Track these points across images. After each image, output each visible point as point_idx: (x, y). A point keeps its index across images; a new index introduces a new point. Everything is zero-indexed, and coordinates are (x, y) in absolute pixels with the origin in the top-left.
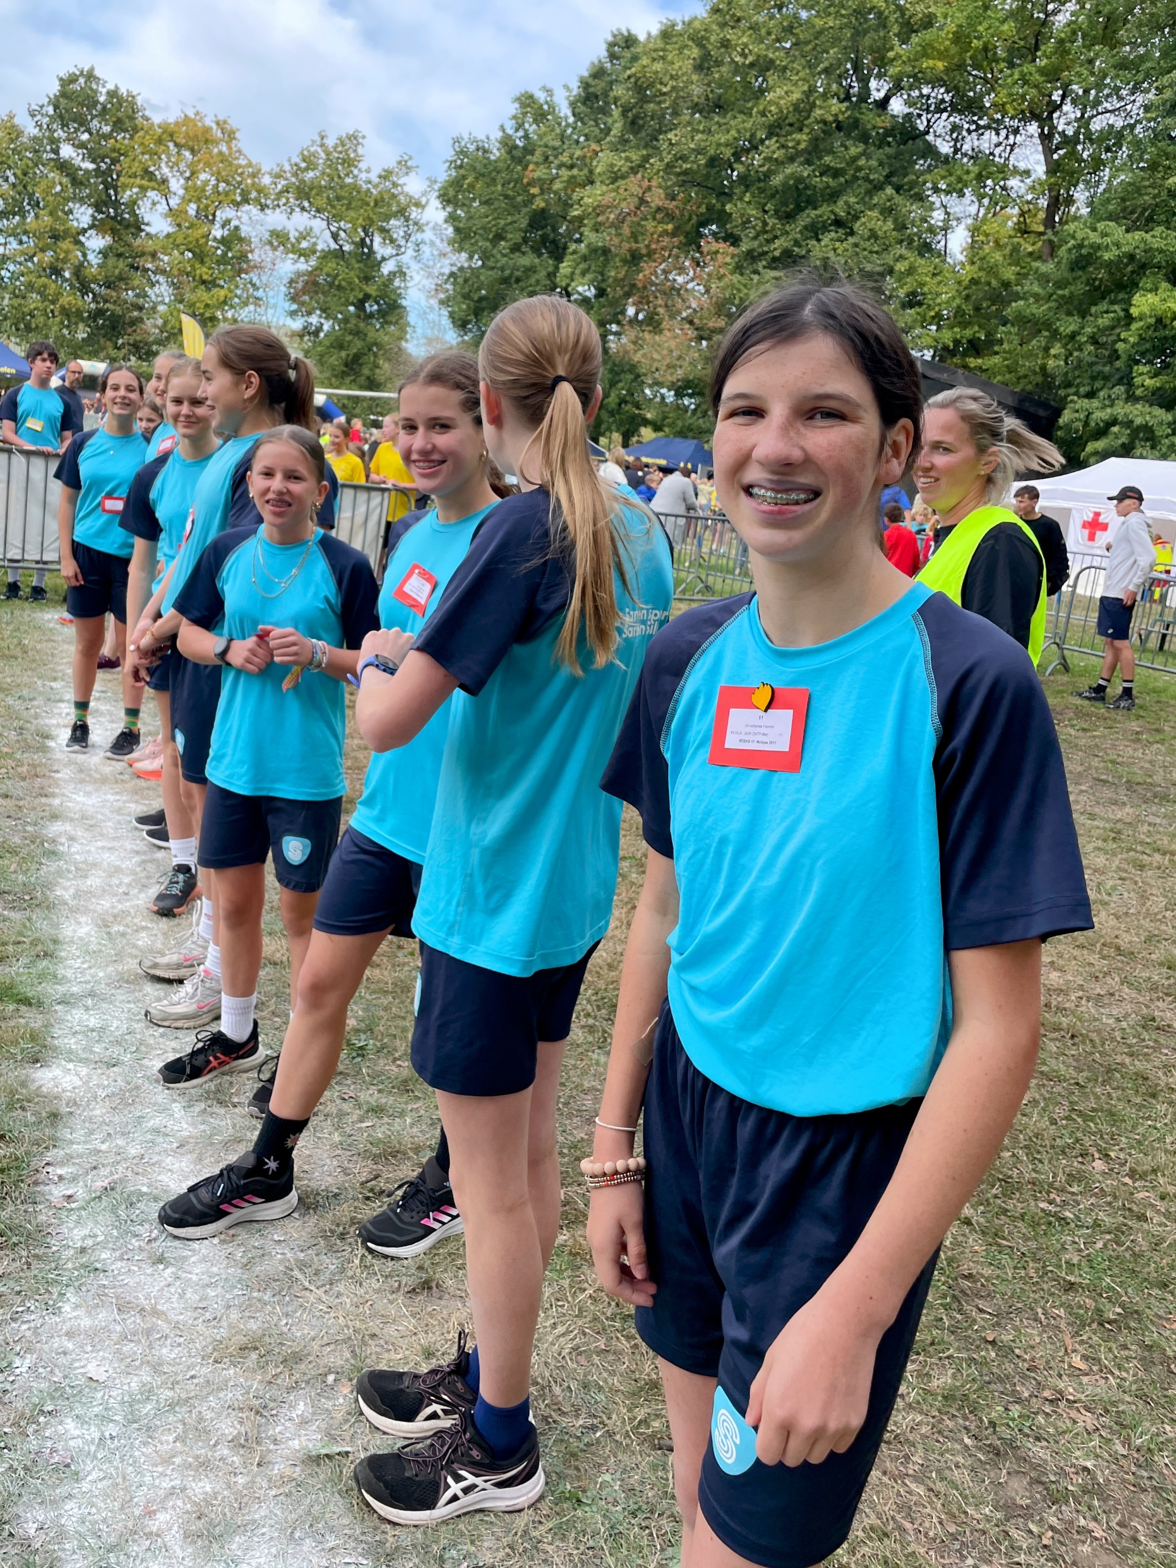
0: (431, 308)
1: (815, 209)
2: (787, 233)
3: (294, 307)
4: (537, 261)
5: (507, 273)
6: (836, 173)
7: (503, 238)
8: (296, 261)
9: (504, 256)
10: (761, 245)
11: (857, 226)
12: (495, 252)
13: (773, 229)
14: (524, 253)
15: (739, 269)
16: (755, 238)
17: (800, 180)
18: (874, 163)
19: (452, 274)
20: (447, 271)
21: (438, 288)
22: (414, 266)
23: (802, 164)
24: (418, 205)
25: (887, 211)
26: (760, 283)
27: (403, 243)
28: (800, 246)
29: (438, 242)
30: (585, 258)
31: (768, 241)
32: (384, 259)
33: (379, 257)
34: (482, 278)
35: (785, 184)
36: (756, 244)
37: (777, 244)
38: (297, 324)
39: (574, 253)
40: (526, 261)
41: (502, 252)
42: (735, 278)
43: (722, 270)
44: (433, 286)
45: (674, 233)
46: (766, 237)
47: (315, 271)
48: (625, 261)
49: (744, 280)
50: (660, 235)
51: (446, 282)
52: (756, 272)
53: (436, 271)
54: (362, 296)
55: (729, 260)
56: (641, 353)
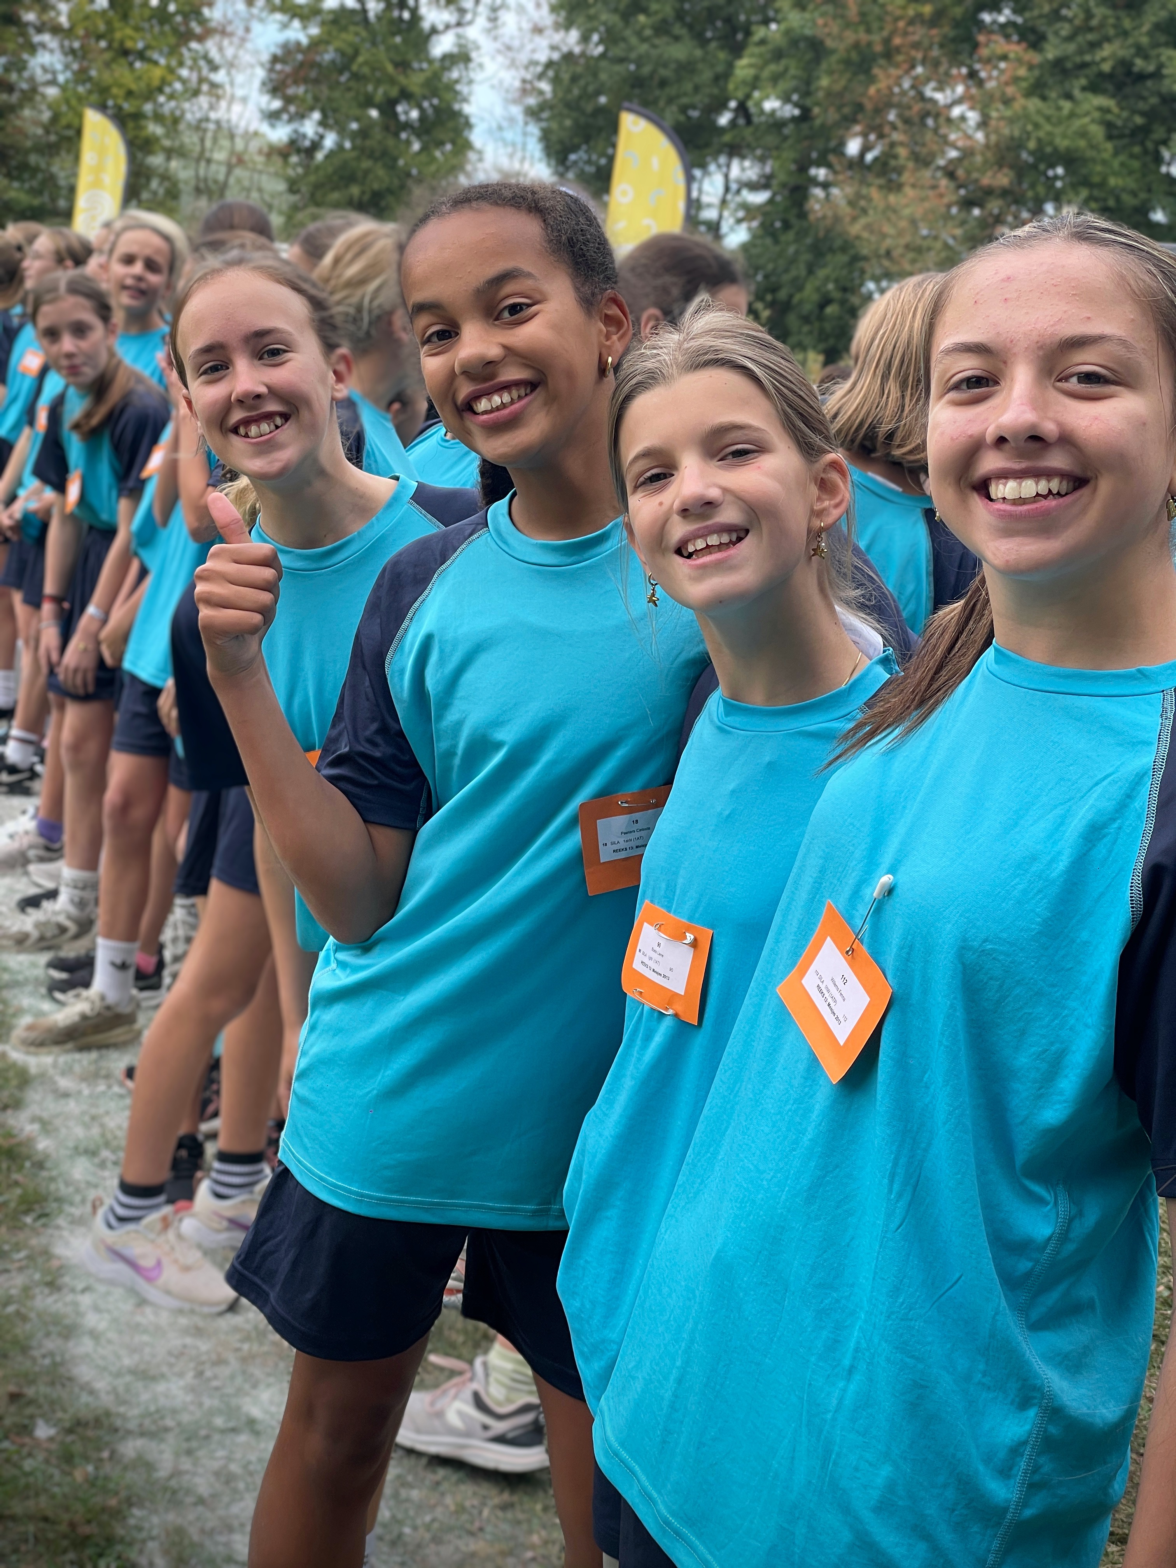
0: (512, 120)
2: (1125, 34)
3: (277, 104)
4: (698, 53)
5: (646, 70)
7: (645, 10)
8: (285, 26)
9: (644, 40)
10: (1081, 52)
12: (628, 33)
13: (1102, 25)
14: (677, 39)
15: (1037, 89)
16: (1070, 38)
19: (550, 64)
20: (543, 57)
21: (527, 88)
26: (1072, 115)
27: (469, 5)
28: (1146, 57)
30: (778, 55)
31: (1094, 46)
32: (434, 31)
33: (426, 25)
34: (603, 76)
36: (1071, 48)
37: (1107, 50)
38: (280, 134)
39: (763, 42)
40: (679, 51)
41: (639, 34)
42: (1034, 104)
43: (1010, 90)
44: (517, 84)
45: (934, 21)
46: (1090, 37)
47: (316, 44)
48: (847, 62)
49: (1046, 108)
50: (911, 22)
51: (541, 77)
52: (1069, 96)
53: (523, 57)
54: (394, 92)
55: (1022, 72)
56: (863, 221)
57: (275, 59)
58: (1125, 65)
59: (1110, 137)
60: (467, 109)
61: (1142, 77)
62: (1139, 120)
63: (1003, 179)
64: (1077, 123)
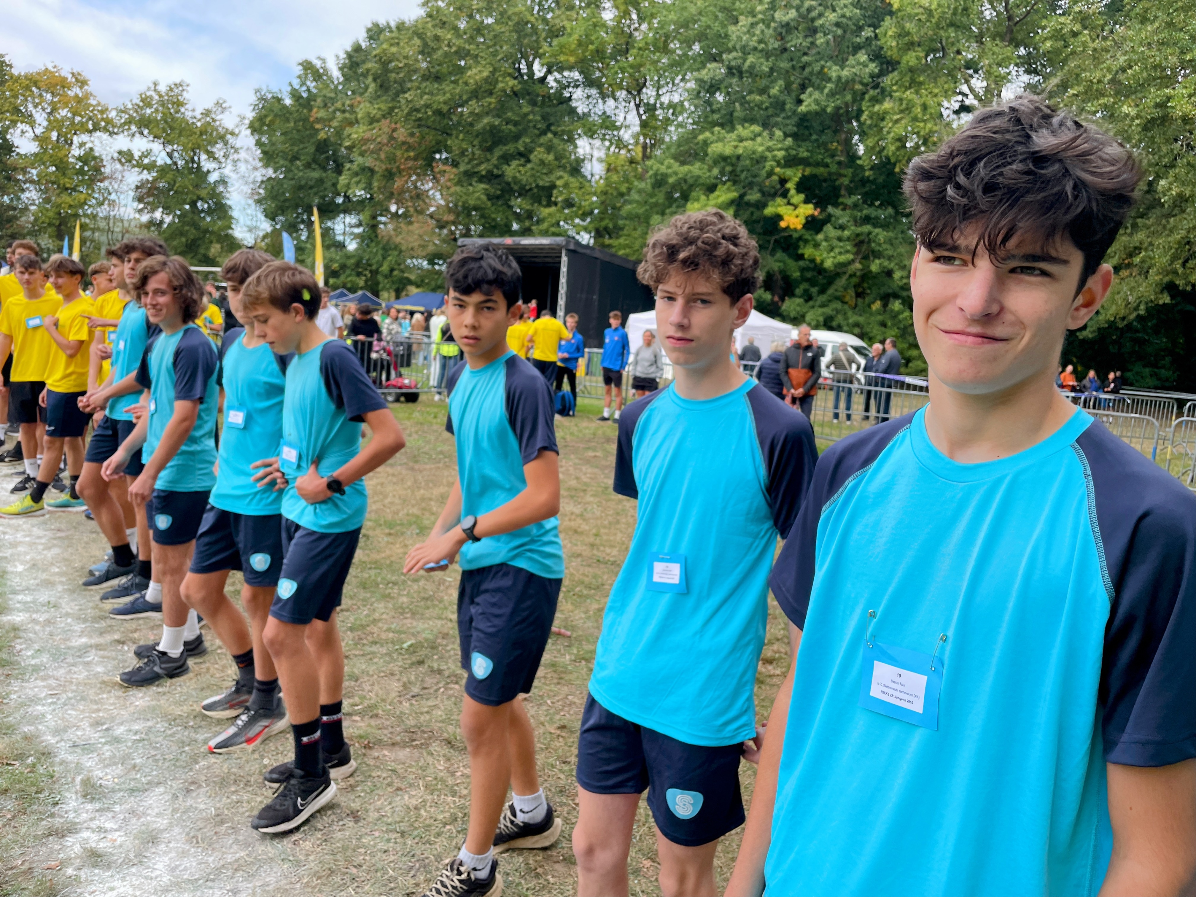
0: (249, 205)
1: (505, 145)
2: (489, 160)
4: (324, 175)
5: (303, 183)
6: (516, 124)
7: (298, 159)
8: (141, 173)
9: (300, 171)
10: (473, 168)
11: (532, 157)
12: (293, 168)
13: (479, 158)
14: (314, 169)
15: (459, 183)
16: (468, 163)
17: (493, 127)
18: (538, 118)
19: (262, 182)
20: (259, 179)
21: (254, 192)
22: (233, 176)
23: (493, 117)
24: (232, 134)
25: (549, 149)
26: (474, 192)
27: (223, 160)
28: (498, 169)
29: (251, 159)
30: (356, 174)
31: (478, 165)
32: (209, 172)
33: (205, 170)
34: (285, 186)
35: (484, 128)
36: (469, 166)
37: (483, 167)
38: (145, 218)
39: (349, 169)
40: (316, 174)
41: (298, 168)
42: (458, 189)
43: (449, 184)
44: (250, 191)
45: (415, 159)
46: (475, 162)
47: (155, 180)
48: (384, 176)
49: (464, 190)
50: (406, 159)
51: (259, 187)
52: (471, 185)
53: (251, 180)
54: (195, 198)
55: (452, 177)
56: (400, 237)
57: (137, 187)
58: (490, 172)
59: (489, 199)
60: (229, 203)
61: (497, 176)
62: (499, 192)
63: (451, 217)
64: (477, 195)
